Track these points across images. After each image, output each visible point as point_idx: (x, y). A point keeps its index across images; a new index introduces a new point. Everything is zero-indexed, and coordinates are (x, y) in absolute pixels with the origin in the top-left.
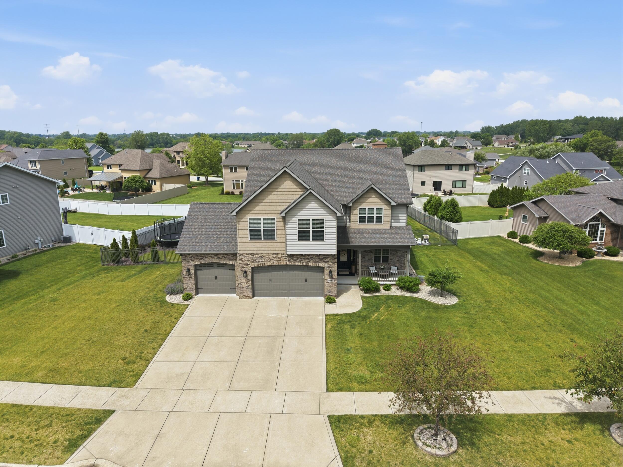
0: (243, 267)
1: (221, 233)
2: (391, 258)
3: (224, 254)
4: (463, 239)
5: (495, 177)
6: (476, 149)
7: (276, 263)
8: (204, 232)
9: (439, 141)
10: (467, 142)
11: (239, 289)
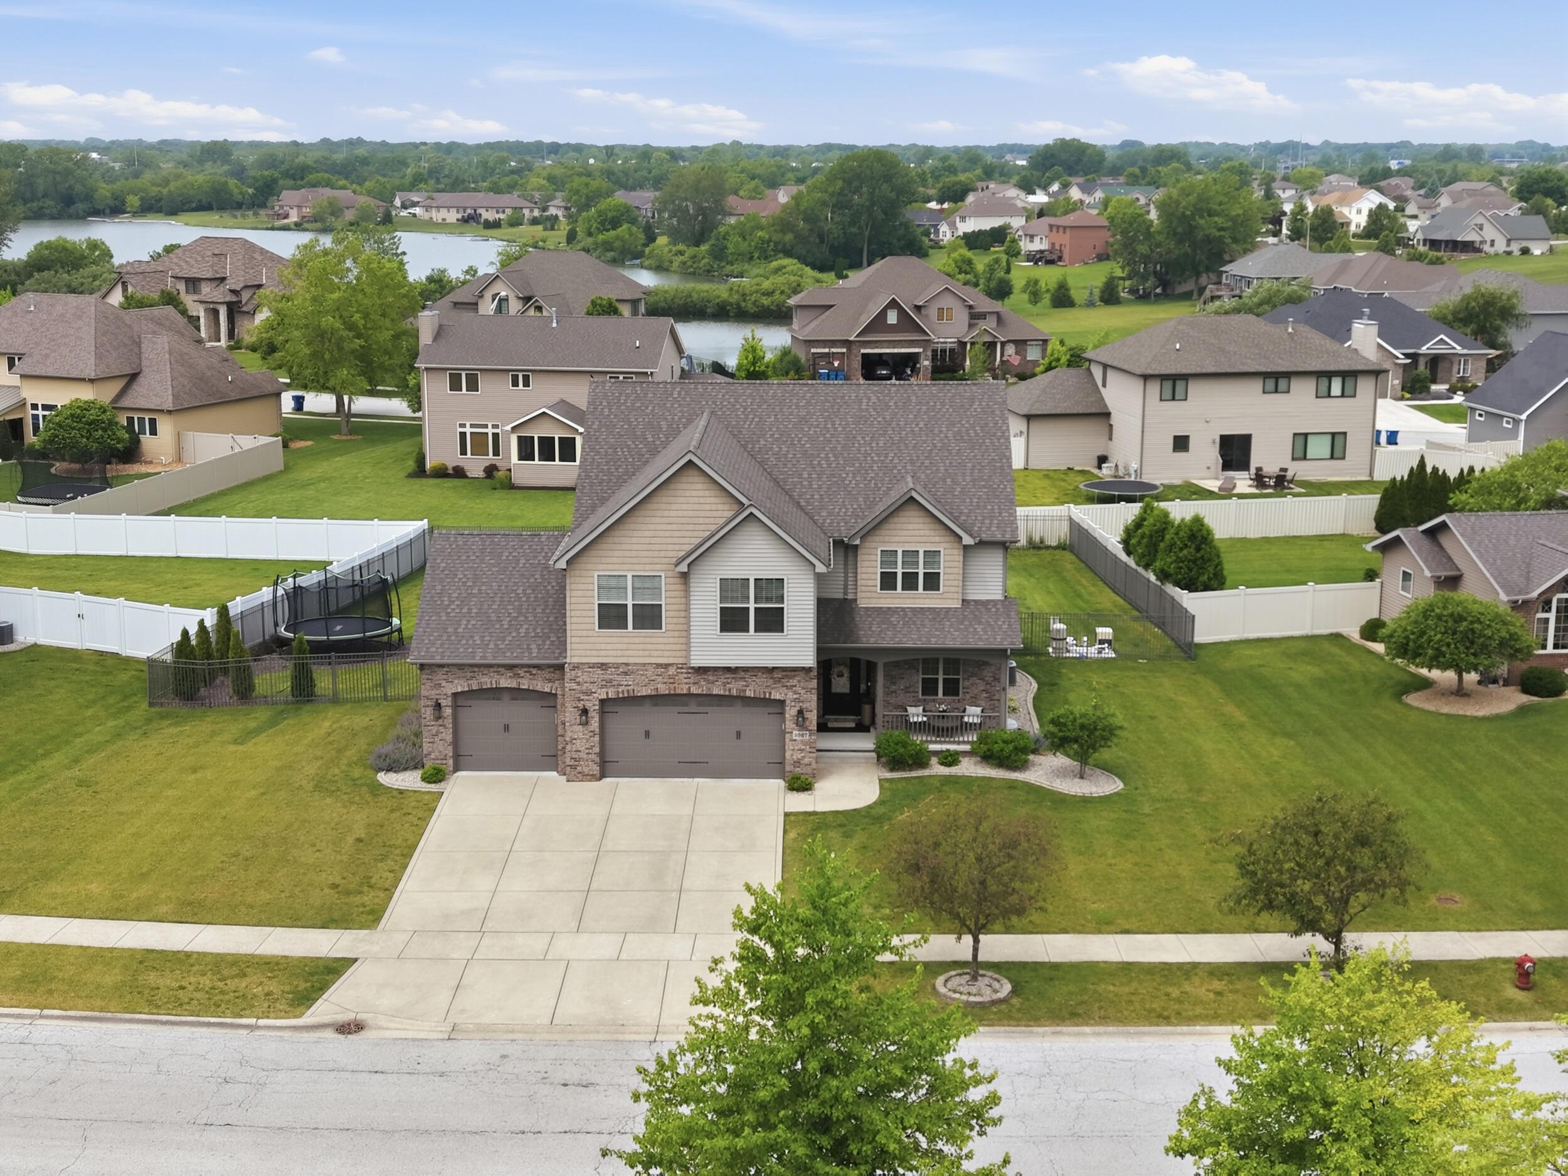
0: (579, 700)
1: (520, 613)
2: (967, 683)
3: (529, 666)
4: (1222, 643)
5: (1480, 415)
6: (1525, 251)
7: (663, 689)
8: (474, 611)
9: (1359, 212)
10: (1480, 220)
11: (568, 755)
